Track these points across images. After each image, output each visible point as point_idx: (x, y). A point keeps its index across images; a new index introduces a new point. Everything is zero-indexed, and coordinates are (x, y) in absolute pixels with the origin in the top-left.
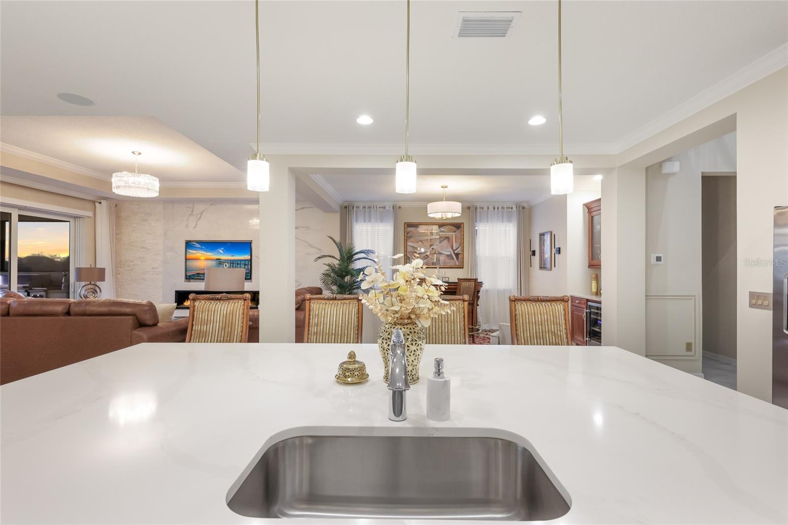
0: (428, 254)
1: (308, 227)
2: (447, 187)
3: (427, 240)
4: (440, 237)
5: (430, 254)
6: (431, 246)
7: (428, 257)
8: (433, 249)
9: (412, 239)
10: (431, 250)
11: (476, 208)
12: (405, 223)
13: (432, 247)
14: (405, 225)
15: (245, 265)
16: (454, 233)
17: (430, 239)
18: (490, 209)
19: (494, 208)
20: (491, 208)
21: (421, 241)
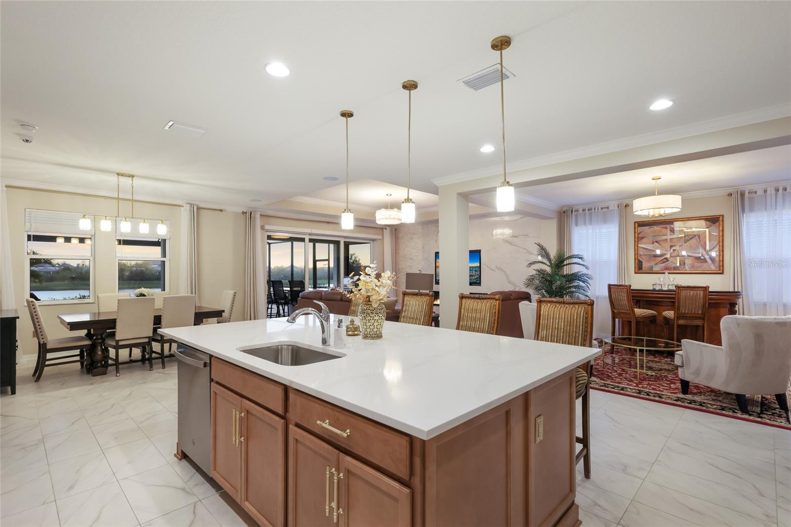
0: (668, 256)
1: (527, 235)
2: (660, 178)
3: (666, 240)
4: (685, 236)
5: (671, 257)
6: (671, 247)
7: (668, 261)
8: (674, 250)
9: (644, 240)
10: (672, 251)
11: (742, 195)
12: (635, 222)
13: (674, 248)
14: (635, 225)
15: (476, 271)
16: (707, 230)
17: (670, 239)
18: (768, 192)
19: (777, 190)
20: (771, 191)
21: (656, 242)
